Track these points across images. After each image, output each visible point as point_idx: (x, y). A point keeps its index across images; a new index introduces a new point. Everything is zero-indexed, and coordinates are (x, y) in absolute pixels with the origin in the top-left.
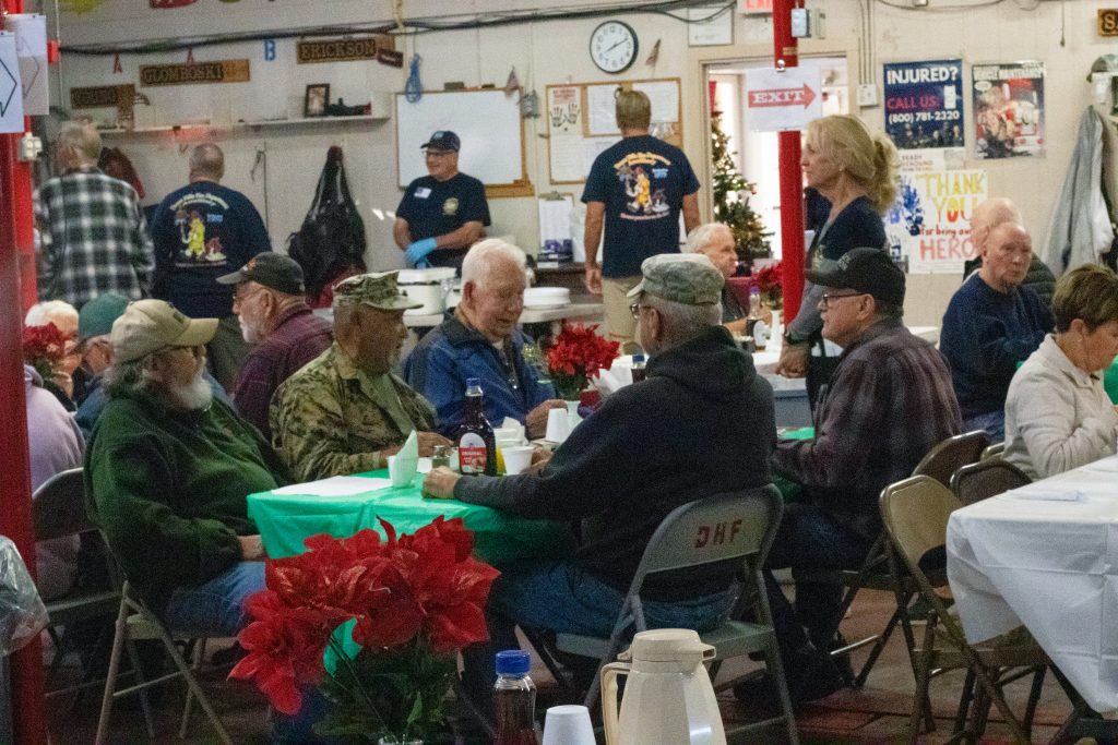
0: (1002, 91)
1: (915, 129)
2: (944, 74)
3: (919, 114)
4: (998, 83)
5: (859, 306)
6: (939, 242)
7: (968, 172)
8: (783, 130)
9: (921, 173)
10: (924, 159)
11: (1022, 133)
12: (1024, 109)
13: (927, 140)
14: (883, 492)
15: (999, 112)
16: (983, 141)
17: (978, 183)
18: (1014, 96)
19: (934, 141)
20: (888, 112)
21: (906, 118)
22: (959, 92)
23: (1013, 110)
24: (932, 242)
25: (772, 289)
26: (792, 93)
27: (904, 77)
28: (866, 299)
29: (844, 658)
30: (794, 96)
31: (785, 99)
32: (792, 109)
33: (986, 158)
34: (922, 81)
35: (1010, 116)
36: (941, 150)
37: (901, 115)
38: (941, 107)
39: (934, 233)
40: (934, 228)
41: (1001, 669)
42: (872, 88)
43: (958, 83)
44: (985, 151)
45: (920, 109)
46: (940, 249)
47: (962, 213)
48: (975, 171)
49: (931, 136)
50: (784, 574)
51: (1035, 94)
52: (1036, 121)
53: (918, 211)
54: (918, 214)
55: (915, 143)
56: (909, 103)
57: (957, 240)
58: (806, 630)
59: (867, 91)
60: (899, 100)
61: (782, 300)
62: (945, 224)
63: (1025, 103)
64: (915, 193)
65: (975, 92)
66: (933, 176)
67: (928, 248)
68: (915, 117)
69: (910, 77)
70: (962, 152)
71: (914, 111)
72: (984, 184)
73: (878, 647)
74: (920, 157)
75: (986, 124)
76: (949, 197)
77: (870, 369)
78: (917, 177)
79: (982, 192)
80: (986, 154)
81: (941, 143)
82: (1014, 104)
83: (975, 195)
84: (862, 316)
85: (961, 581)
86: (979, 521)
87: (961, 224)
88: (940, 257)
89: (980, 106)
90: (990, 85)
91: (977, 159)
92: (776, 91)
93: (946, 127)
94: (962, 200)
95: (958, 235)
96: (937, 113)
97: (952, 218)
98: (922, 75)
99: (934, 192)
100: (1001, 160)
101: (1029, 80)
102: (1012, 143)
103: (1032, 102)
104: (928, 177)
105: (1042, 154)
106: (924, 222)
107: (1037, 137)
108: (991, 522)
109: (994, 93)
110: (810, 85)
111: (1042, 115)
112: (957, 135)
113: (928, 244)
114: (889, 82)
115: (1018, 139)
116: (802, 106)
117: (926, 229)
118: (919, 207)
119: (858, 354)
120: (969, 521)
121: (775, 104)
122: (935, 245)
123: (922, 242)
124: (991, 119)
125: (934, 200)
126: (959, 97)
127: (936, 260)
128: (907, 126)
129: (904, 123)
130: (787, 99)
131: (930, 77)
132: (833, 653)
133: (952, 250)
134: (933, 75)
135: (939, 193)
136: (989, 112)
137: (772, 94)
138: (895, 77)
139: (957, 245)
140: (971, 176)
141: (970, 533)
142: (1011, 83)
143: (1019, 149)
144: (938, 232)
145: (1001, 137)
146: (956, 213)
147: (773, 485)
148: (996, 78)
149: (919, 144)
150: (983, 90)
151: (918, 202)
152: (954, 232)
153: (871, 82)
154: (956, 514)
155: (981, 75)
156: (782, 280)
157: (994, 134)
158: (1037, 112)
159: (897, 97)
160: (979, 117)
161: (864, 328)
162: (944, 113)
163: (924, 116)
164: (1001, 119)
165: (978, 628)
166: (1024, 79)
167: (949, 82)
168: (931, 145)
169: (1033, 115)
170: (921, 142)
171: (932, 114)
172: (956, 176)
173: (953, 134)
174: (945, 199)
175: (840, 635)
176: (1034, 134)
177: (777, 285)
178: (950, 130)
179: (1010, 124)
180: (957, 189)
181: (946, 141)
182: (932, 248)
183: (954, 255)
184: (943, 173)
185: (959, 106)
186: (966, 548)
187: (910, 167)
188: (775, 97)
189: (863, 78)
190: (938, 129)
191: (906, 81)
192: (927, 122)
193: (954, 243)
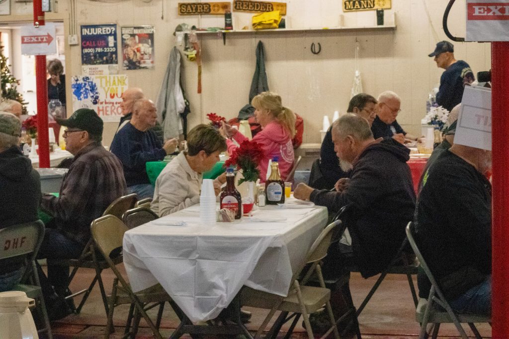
0: (135, 39)
1: (95, 56)
2: (108, 31)
3: (97, 49)
4: (133, 35)
5: (81, 136)
6: (106, 107)
7: (119, 76)
8: (38, 54)
9: (98, 76)
10: (99, 69)
11: (144, 58)
12: (145, 47)
13: (101, 61)
14: (92, 223)
15: (134, 49)
16: (126, 62)
17: (124, 80)
18: (140, 42)
19: (104, 61)
20: (83, 48)
21: (91, 50)
22: (115, 39)
23: (140, 48)
24: (103, 107)
25: (31, 129)
26: (42, 37)
27: (90, 32)
28: (84, 133)
29: (71, 300)
30: (43, 39)
31: (39, 40)
32: (42, 45)
33: (127, 69)
34: (99, 33)
35: (139, 50)
36: (107, 66)
37: (89, 49)
38: (107, 46)
39: (104, 103)
40: (104, 101)
41: (145, 303)
42: (75, 37)
43: (115, 35)
44: (127, 66)
45: (98, 47)
46: (106, 111)
47: (117, 95)
48: (122, 75)
49: (102, 59)
50: (42, 262)
51: (150, 41)
52: (151, 53)
53: (96, 93)
54: (97, 95)
55: (95, 62)
56: (92, 44)
57: (115, 107)
58: (53, 287)
59: (73, 38)
60: (88, 42)
61: (37, 134)
62: (109, 99)
63: (146, 45)
64: (95, 85)
65: (123, 40)
66: (104, 77)
67: (101, 110)
68: (95, 50)
69: (93, 32)
70: (117, 66)
71: (95, 48)
72: (127, 81)
73: (87, 294)
74: (98, 68)
75: (128, 54)
76: (111, 87)
77: (87, 166)
78: (96, 78)
79: (126, 85)
80: (128, 68)
81: (107, 62)
82: (140, 45)
83: (122, 86)
84: (82, 141)
85: (130, 263)
86: (138, 235)
87: (116, 100)
88: (106, 114)
89: (125, 46)
90: (129, 36)
91: (124, 70)
92: (34, 36)
93: (109, 55)
94: (117, 88)
95: (115, 105)
96: (106, 49)
97: (112, 97)
98: (99, 31)
99: (104, 85)
100: (134, 71)
101: (147, 34)
102: (139, 62)
103: (149, 44)
104: (101, 78)
105: (153, 68)
106: (99, 98)
107: (151, 60)
108: (143, 236)
109: (131, 40)
110: (51, 34)
111: (153, 50)
112: (114, 59)
113: (101, 108)
114: (83, 34)
115: (142, 61)
116: (47, 44)
117: (100, 101)
118: (97, 91)
119: (82, 159)
120: (133, 236)
121: (34, 42)
122: (104, 109)
123: (99, 108)
124: (130, 51)
125: (104, 88)
126: (115, 42)
127: (105, 116)
128: (92, 54)
129: (90, 53)
130: (40, 40)
131: (102, 32)
132: (66, 298)
133: (112, 111)
134: (104, 31)
135: (106, 85)
136: (129, 48)
137: (33, 38)
138: (86, 32)
139: (115, 109)
140: (121, 77)
141: (134, 241)
142: (139, 35)
143: (142, 65)
144: (106, 103)
145: (134, 60)
146: (114, 95)
147: (40, 220)
148: (132, 33)
149: (97, 63)
150: (126, 38)
151: (97, 89)
152: (113, 103)
153: (75, 34)
154: (126, 232)
155: (125, 31)
156: (37, 125)
157: (131, 58)
158: (151, 49)
159: (87, 41)
160: (125, 51)
161: (84, 147)
162: (108, 48)
163: (99, 50)
164: (134, 52)
165: (138, 285)
166: (145, 34)
167: (111, 35)
168: (102, 63)
169: (149, 50)
170: (98, 61)
171: (103, 49)
172: (114, 78)
173: (113, 58)
174: (109, 88)
175: (69, 290)
176: (150, 59)
177: (34, 127)
178: (111, 56)
179: (138, 54)
180: (114, 84)
181: (109, 61)
182: (103, 110)
183: (113, 114)
184: (108, 76)
185: (115, 45)
186: (132, 248)
187: (92, 73)
188: (34, 39)
189: (71, 32)
190: (106, 56)
191: (91, 34)
192: (101, 52)
193: (113, 108)
